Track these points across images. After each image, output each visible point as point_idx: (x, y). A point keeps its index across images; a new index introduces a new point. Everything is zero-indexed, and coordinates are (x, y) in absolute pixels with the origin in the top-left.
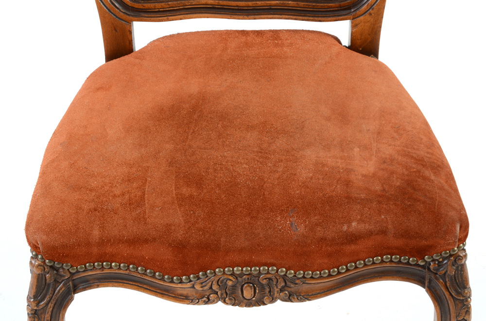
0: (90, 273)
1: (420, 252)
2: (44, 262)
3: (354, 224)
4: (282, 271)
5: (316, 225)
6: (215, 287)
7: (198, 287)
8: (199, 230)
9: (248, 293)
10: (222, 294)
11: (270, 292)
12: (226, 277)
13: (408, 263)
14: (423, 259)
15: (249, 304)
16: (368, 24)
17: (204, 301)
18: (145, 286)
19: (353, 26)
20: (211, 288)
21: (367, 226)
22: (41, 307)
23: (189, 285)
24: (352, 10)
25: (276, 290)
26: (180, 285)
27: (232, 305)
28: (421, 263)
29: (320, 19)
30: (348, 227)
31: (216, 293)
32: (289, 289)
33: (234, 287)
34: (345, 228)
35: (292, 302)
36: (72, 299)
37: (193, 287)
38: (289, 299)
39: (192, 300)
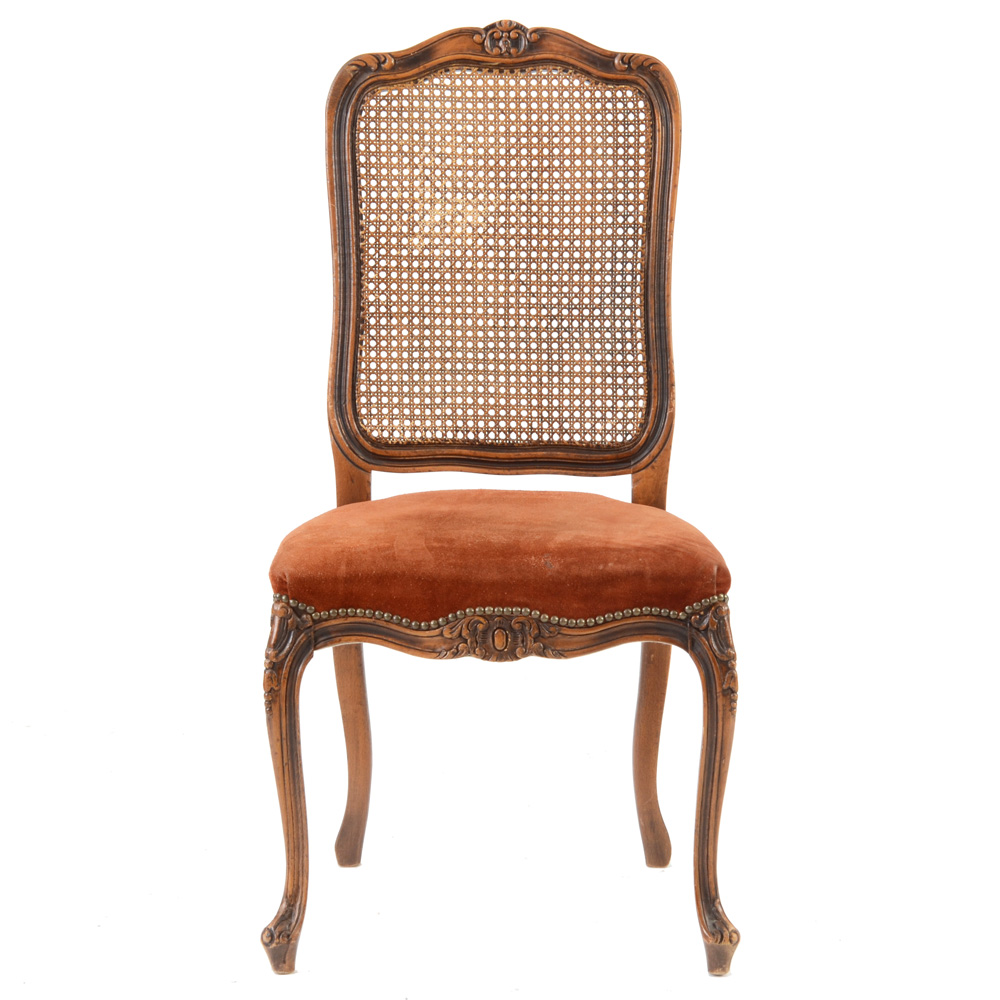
0: (333, 622)
1: (678, 600)
2: (288, 603)
3: (610, 564)
4: (535, 614)
5: (572, 563)
6: (464, 634)
7: (447, 634)
8: (450, 564)
9: (499, 643)
10: (472, 643)
11: (523, 642)
12: (476, 618)
13: (668, 617)
14: (683, 610)
15: (501, 656)
16: (652, 480)
17: (453, 653)
18: (390, 639)
19: (635, 482)
20: (460, 635)
21: (624, 567)
22: (280, 659)
23: (437, 631)
24: (632, 463)
25: (529, 638)
26: (428, 633)
27: (483, 659)
28: (682, 615)
29: (594, 473)
30: (605, 566)
31: (465, 641)
32: (543, 640)
33: (485, 632)
34: (601, 567)
35: (546, 656)
36: (311, 656)
37: (441, 634)
38: (542, 653)
39: (440, 653)
